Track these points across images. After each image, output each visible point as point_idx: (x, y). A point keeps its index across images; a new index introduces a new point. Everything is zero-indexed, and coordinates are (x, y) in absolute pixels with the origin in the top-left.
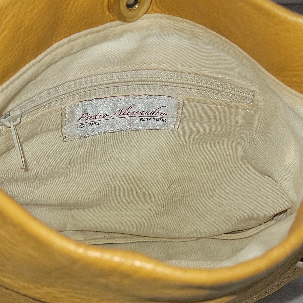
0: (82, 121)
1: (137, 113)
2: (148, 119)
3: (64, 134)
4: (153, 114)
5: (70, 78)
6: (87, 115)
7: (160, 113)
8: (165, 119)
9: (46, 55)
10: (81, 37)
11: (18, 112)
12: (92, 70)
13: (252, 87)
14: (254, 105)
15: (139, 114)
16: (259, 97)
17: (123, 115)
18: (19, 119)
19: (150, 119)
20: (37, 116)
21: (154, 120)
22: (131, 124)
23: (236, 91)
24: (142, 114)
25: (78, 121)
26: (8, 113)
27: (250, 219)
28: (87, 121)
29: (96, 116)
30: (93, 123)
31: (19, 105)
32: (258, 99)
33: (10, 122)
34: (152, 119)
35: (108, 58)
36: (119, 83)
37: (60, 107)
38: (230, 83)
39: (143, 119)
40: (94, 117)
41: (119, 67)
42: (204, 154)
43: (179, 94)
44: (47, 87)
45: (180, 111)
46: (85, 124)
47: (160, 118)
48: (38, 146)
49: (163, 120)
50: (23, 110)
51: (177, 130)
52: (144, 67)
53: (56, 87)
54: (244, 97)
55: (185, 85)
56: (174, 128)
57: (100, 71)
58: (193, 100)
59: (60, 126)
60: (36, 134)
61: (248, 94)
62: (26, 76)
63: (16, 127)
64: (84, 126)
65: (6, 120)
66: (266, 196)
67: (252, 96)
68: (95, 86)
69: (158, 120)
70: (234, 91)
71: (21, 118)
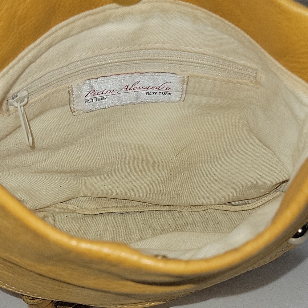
0: (89, 97)
1: (143, 88)
2: (154, 93)
3: (72, 109)
4: (159, 89)
5: (75, 59)
6: (94, 92)
7: (165, 88)
8: (171, 93)
9: (45, 38)
10: (80, 19)
11: (25, 93)
12: (97, 51)
13: (255, 66)
14: (257, 83)
15: (145, 89)
16: (262, 76)
17: (129, 90)
18: (26, 100)
19: (156, 93)
20: (44, 95)
21: (160, 94)
22: (137, 97)
23: (240, 69)
24: (148, 89)
25: (85, 97)
26: (15, 95)
27: (255, 186)
28: (94, 96)
29: (103, 91)
30: (100, 98)
31: (26, 86)
32: (261, 77)
33: (17, 102)
34: (158, 93)
35: (111, 39)
36: (124, 61)
37: (67, 85)
38: (233, 62)
39: (149, 93)
40: (102, 92)
41: (123, 48)
42: (209, 125)
43: (184, 71)
44: (53, 68)
45: (185, 86)
46: (93, 99)
47: (166, 92)
48: (48, 120)
49: (169, 94)
50: (30, 91)
51: (182, 102)
52: (149, 46)
53: (62, 68)
54: (247, 75)
55: (188, 63)
56: (180, 100)
57: (104, 51)
58: (197, 77)
59: (68, 102)
60: (46, 111)
61: (251, 72)
62: (26, 60)
63: (25, 107)
64: (92, 101)
65: (15, 101)
66: (270, 165)
67: (254, 74)
68: (101, 65)
69: (164, 93)
70: (237, 69)
71: (29, 98)
